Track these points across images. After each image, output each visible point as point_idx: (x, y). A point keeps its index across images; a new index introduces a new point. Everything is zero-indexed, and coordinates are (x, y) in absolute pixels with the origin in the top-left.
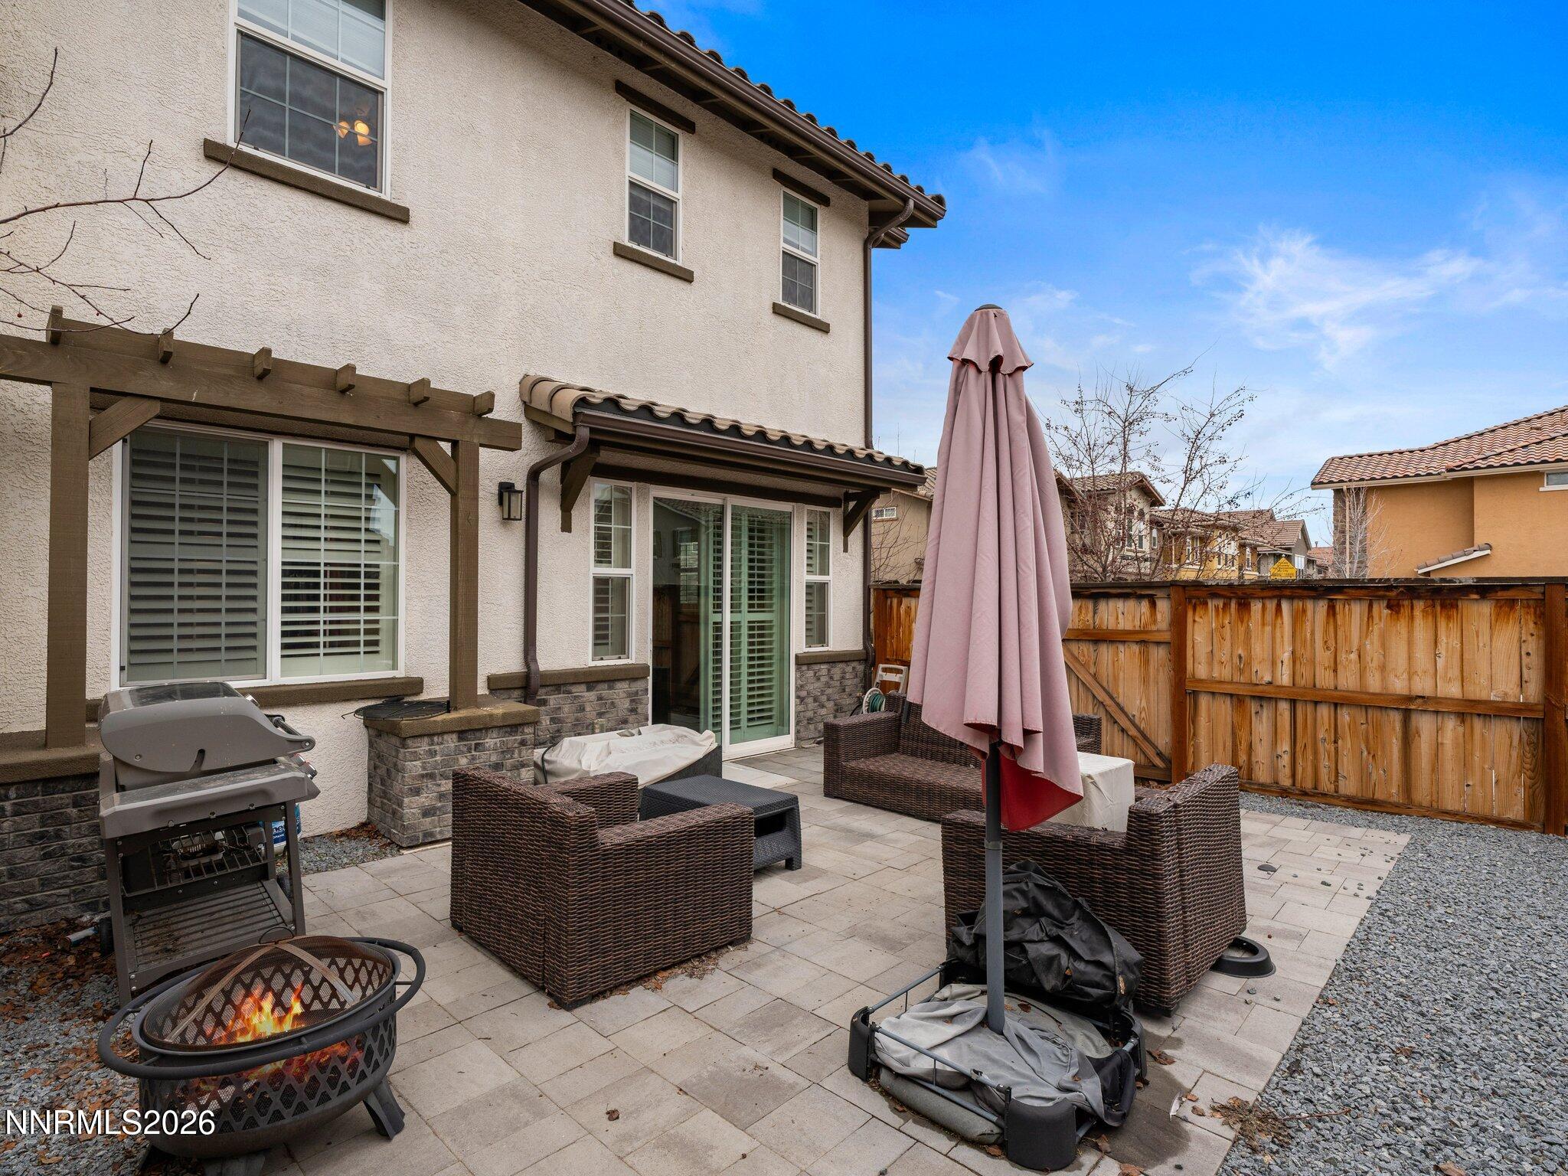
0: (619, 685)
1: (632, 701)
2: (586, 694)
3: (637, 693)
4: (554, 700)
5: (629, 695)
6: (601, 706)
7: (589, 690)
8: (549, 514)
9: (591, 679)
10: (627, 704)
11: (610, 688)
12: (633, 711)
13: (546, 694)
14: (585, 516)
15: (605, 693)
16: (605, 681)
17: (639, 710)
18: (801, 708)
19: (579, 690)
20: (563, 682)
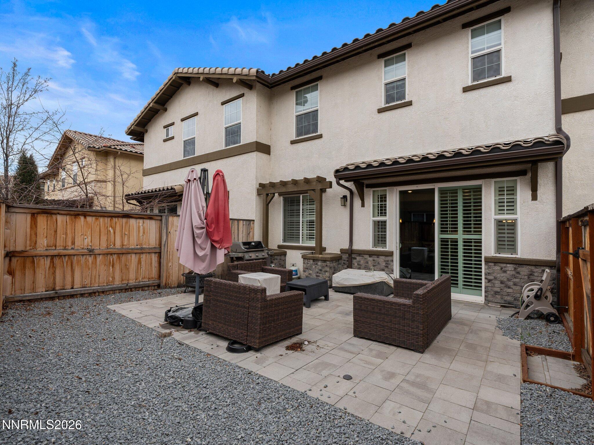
0: (381, 257)
1: (386, 263)
2: (369, 258)
3: (388, 261)
4: (358, 258)
5: (385, 261)
6: (374, 263)
7: (370, 257)
8: (357, 202)
9: (371, 254)
10: (384, 264)
11: (378, 258)
12: (387, 267)
13: (356, 256)
14: (369, 201)
15: (376, 259)
16: (376, 255)
17: (389, 267)
18: (488, 284)
19: (367, 257)
20: (361, 253)
